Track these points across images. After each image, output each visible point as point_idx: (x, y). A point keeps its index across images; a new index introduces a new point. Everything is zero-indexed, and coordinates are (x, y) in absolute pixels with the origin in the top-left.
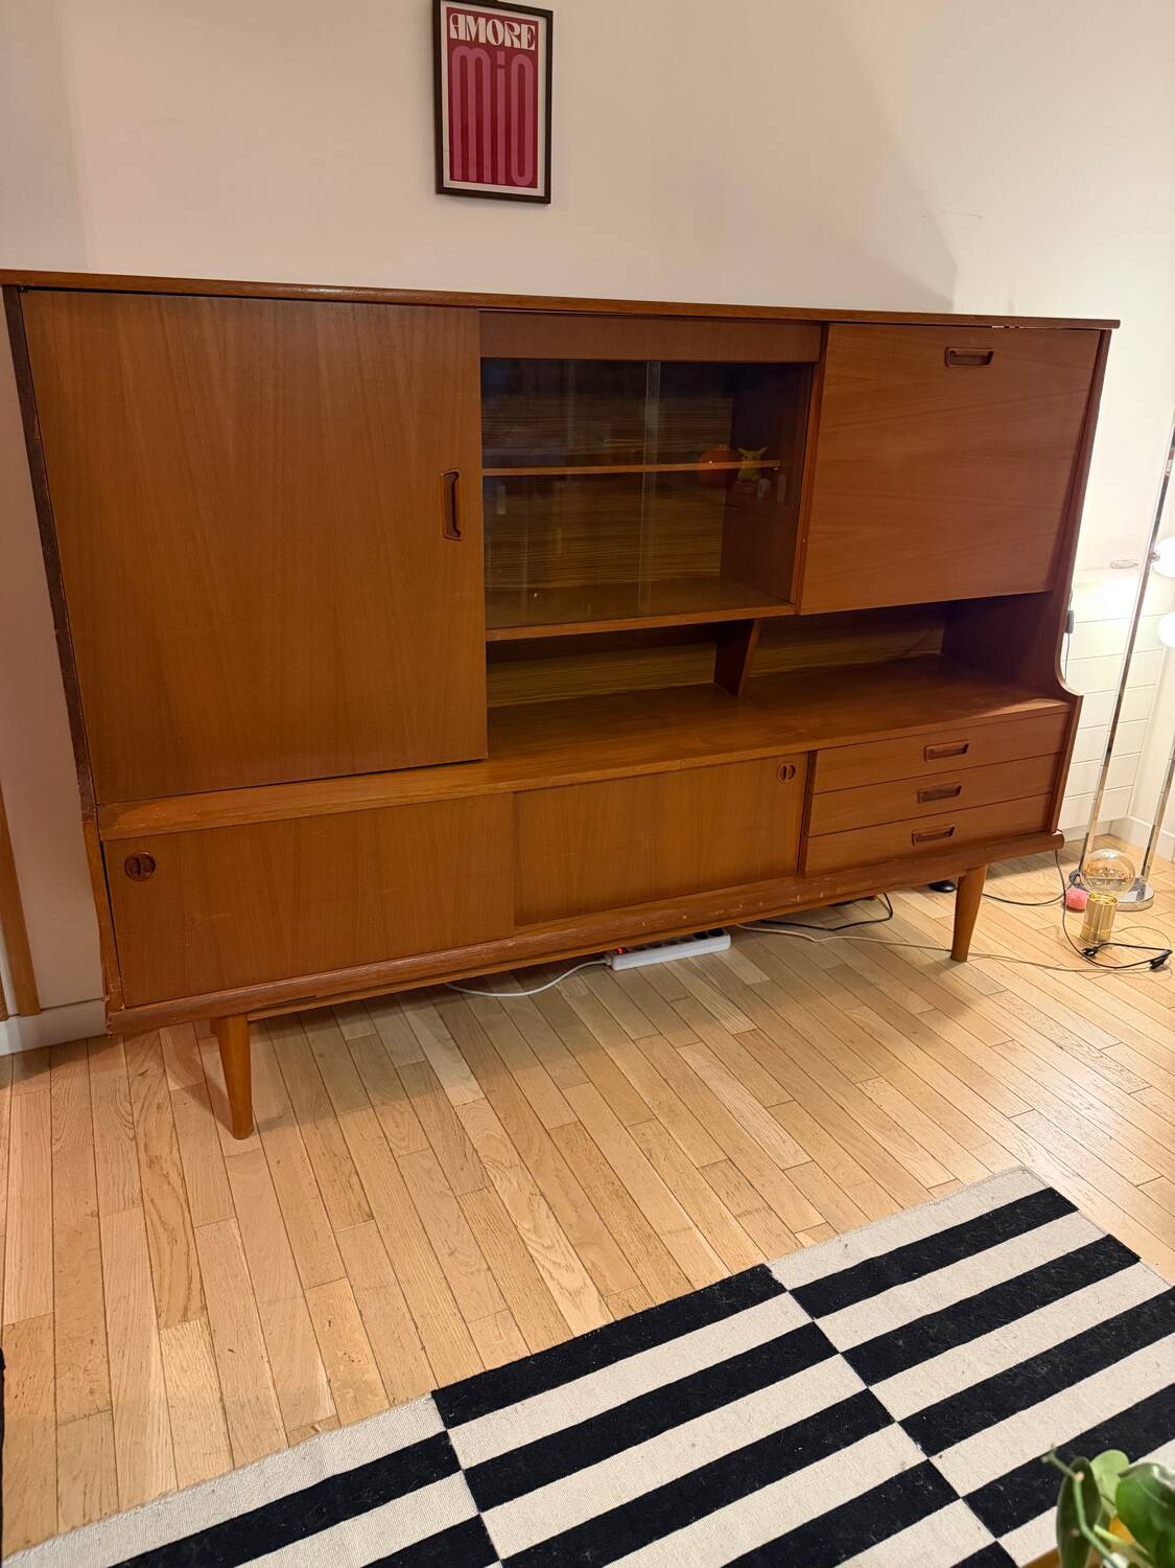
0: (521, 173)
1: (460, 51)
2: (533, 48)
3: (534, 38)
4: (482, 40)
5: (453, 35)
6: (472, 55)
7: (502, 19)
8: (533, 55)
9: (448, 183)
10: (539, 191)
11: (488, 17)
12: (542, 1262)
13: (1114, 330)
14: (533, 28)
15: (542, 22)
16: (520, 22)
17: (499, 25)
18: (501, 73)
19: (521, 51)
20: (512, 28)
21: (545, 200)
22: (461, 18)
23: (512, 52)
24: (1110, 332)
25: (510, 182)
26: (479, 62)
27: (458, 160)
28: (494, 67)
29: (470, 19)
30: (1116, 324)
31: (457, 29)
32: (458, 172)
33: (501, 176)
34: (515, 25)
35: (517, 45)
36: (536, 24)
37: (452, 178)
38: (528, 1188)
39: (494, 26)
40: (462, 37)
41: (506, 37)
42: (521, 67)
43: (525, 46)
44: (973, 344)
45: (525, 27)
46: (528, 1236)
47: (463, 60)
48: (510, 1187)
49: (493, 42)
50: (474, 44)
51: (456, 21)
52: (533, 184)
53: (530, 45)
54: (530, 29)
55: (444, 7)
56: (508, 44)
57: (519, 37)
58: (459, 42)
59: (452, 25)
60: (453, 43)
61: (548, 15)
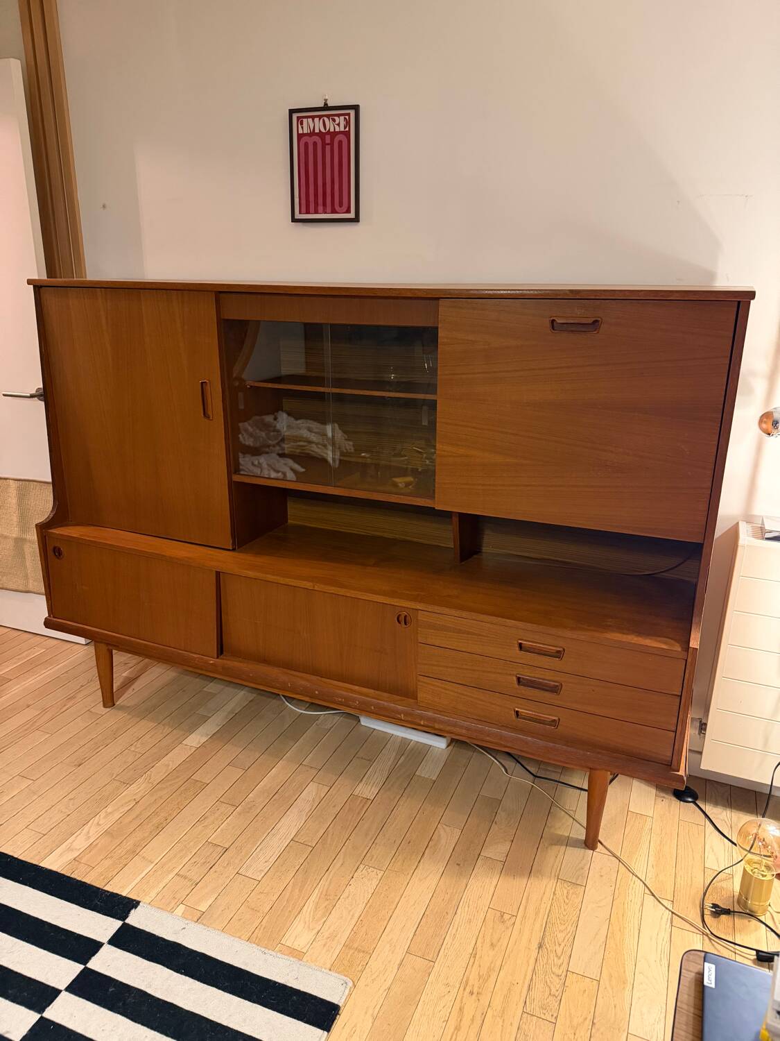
0: (341, 205)
1: (303, 140)
2: (347, 129)
3: (348, 123)
4: (317, 131)
5: (301, 132)
6: (310, 141)
7: (328, 116)
8: (347, 134)
9: (298, 216)
10: (352, 215)
11: (320, 117)
12: (85, 828)
14: (347, 117)
15: (352, 113)
16: (339, 115)
17: (326, 119)
18: (328, 148)
19: (340, 132)
20: (334, 120)
21: (356, 219)
22: (305, 120)
23: (335, 133)
24: (750, 302)
25: (334, 211)
26: (315, 144)
27: (304, 202)
28: (324, 145)
29: (310, 120)
30: (752, 295)
31: (302, 127)
32: (304, 209)
33: (329, 208)
34: (336, 118)
35: (337, 129)
36: (349, 115)
37: (300, 213)
38: (138, 796)
39: (324, 121)
40: (305, 132)
41: (331, 126)
42: (340, 143)
43: (342, 129)
44: (578, 313)
45: (342, 118)
46: (102, 814)
47: (306, 144)
48: (138, 788)
49: (323, 130)
50: (312, 134)
51: (302, 124)
52: (348, 211)
53: (345, 128)
54: (345, 118)
55: (295, 116)
56: (332, 130)
57: (339, 125)
58: (303, 135)
59: (300, 126)
60: (300, 136)
61: (356, 108)
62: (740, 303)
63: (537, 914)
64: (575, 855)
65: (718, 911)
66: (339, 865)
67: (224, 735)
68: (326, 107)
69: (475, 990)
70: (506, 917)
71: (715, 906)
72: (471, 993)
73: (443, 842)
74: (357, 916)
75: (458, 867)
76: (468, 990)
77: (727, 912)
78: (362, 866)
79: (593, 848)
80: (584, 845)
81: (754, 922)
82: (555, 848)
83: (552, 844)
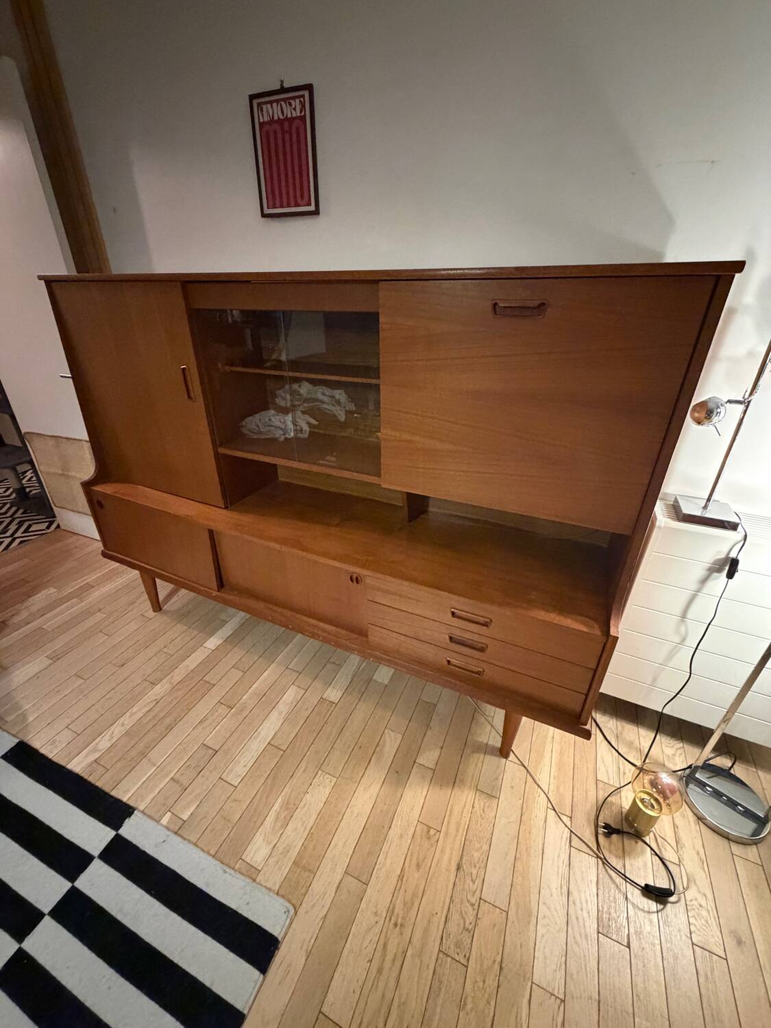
0: (302, 197)
1: (266, 127)
2: (303, 113)
3: (303, 106)
4: (276, 118)
5: (261, 120)
6: (271, 129)
7: (284, 100)
8: (303, 118)
9: (267, 211)
10: (312, 208)
11: (278, 101)
12: (112, 729)
13: (740, 269)
14: (302, 99)
15: (306, 94)
16: (294, 98)
17: (283, 103)
18: (287, 136)
19: (297, 118)
20: (290, 104)
21: (316, 212)
22: (264, 107)
23: (292, 120)
24: (734, 276)
25: (297, 205)
26: (275, 133)
27: (270, 195)
28: (283, 133)
29: (269, 106)
30: (739, 266)
31: (263, 115)
32: (271, 203)
33: (292, 202)
34: (292, 102)
35: (294, 115)
36: (303, 96)
37: (268, 208)
38: (160, 696)
39: (281, 105)
40: (266, 120)
41: (289, 113)
42: (298, 128)
43: (299, 114)
45: (297, 100)
46: (128, 713)
47: (267, 133)
48: (159, 691)
49: (281, 117)
50: (272, 122)
51: (262, 108)
52: (309, 204)
53: (301, 112)
54: (300, 101)
55: (255, 102)
56: (289, 116)
57: (295, 109)
58: (264, 122)
59: (260, 114)
60: (261, 125)
61: (309, 87)
63: (457, 830)
64: (491, 762)
65: (610, 831)
66: (302, 770)
67: (234, 640)
68: (283, 90)
69: (399, 922)
70: (432, 832)
71: (607, 826)
72: (396, 925)
73: (388, 745)
74: (309, 828)
75: (396, 775)
77: (618, 832)
78: (320, 772)
79: (506, 756)
80: (499, 753)
81: (640, 843)
82: (476, 755)
83: (473, 752)
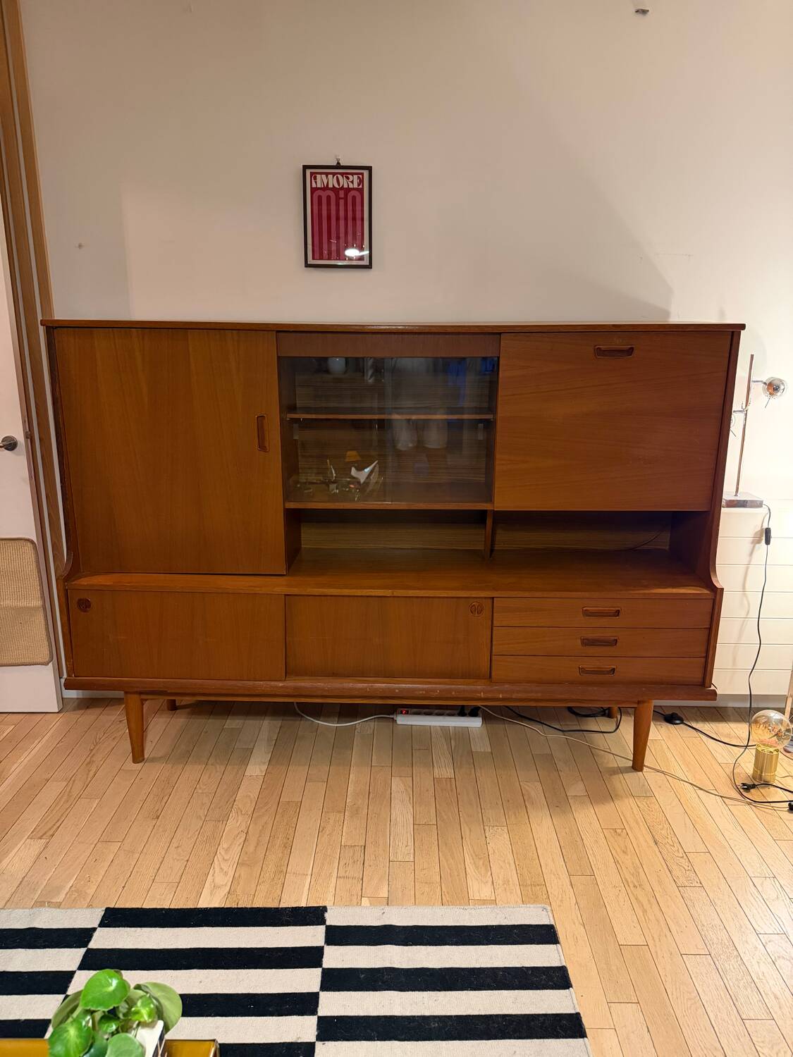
1: (317, 194)
2: (361, 187)
3: (361, 181)
4: (330, 186)
5: (314, 185)
6: (324, 195)
7: (342, 174)
8: (361, 191)
9: (311, 261)
10: (365, 262)
11: (334, 174)
12: (216, 866)
13: (742, 331)
14: (361, 176)
15: (366, 173)
16: (353, 174)
17: (340, 176)
18: (342, 202)
19: (354, 189)
20: (348, 178)
21: (369, 267)
22: (318, 176)
23: (348, 190)
24: (740, 332)
26: (329, 198)
27: (317, 249)
28: (338, 199)
29: (324, 176)
30: (743, 327)
31: (316, 182)
32: (317, 255)
33: (342, 256)
34: (350, 177)
35: (351, 186)
36: (362, 174)
37: (313, 259)
38: (243, 828)
39: (337, 177)
40: (319, 186)
41: (344, 182)
42: (354, 198)
43: (356, 186)
44: (618, 343)
45: (356, 177)
46: (220, 850)
47: (320, 197)
48: (236, 823)
49: (337, 186)
50: (326, 188)
51: (315, 178)
52: (362, 258)
53: (359, 185)
54: (359, 177)
55: (308, 172)
56: (346, 186)
57: (352, 182)
58: (317, 189)
59: (313, 180)
60: (313, 190)
61: (369, 169)
62: (732, 333)
63: (637, 823)
64: (633, 777)
65: (748, 788)
66: (468, 831)
67: (280, 759)
68: (338, 166)
69: (636, 884)
70: (619, 831)
71: (744, 784)
72: (635, 886)
73: (533, 794)
74: (512, 862)
75: (557, 808)
76: (631, 885)
77: (754, 786)
78: (487, 828)
79: (641, 770)
80: (632, 770)
81: (772, 789)
82: (615, 776)
83: (611, 775)
